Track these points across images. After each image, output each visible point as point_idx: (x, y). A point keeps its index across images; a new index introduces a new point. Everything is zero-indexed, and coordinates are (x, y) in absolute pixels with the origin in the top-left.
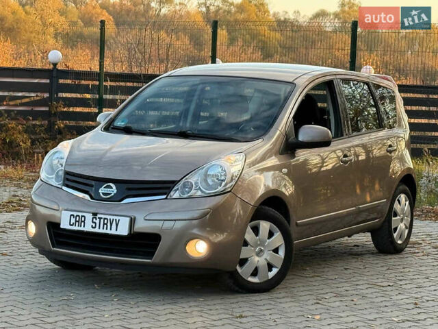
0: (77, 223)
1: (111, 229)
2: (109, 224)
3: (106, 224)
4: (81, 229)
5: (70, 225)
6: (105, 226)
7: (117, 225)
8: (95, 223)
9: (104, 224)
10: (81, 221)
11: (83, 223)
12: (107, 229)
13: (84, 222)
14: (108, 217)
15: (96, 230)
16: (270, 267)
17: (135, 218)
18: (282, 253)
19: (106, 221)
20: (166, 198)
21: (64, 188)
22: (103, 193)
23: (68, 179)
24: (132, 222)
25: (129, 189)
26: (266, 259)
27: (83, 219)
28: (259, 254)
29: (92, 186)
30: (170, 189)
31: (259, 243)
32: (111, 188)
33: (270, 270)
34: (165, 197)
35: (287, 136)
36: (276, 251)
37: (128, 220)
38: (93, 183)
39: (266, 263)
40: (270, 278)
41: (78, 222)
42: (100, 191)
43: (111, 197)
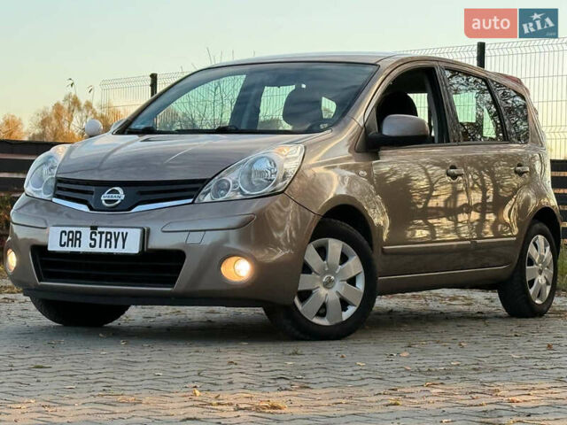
0: (70, 242)
1: (116, 247)
2: (113, 240)
3: (110, 240)
4: (76, 249)
5: (61, 245)
6: (108, 243)
7: (124, 240)
8: (95, 240)
9: (107, 240)
10: (75, 238)
11: (78, 242)
12: (110, 247)
13: (79, 239)
14: (112, 230)
15: (97, 249)
16: (344, 304)
17: (149, 230)
18: (360, 285)
19: (109, 236)
20: (193, 203)
21: (55, 200)
22: (106, 201)
23: (60, 189)
24: (145, 235)
25: (142, 193)
26: (338, 293)
27: (78, 237)
28: (328, 285)
29: (92, 193)
30: (198, 190)
31: (327, 269)
32: (117, 192)
33: (344, 308)
34: (191, 201)
35: (366, 129)
36: (352, 281)
37: (138, 232)
38: (93, 189)
39: (337, 297)
40: (344, 319)
41: (72, 240)
42: (102, 198)
43: (117, 205)
